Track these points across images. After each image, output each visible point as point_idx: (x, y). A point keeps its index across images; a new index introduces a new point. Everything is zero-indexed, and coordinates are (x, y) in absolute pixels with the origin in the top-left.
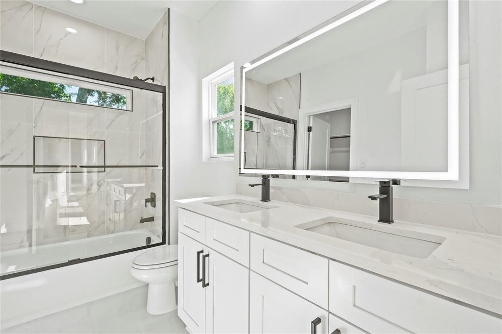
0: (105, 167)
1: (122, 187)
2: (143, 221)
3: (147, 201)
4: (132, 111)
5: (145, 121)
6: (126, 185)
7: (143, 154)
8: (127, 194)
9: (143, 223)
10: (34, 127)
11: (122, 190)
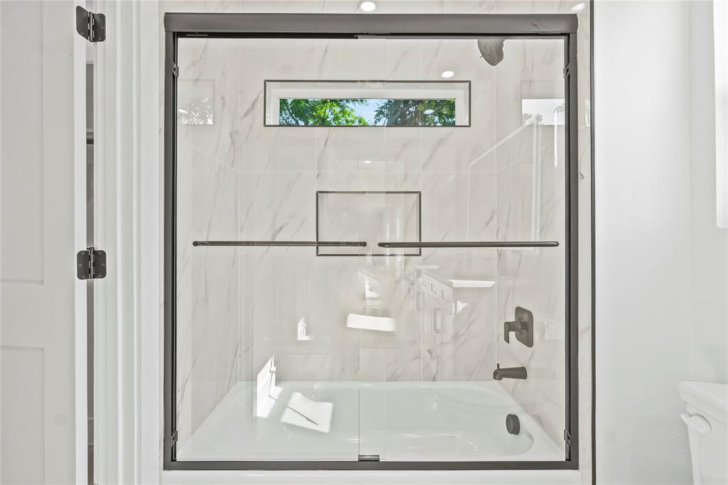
0: (420, 245)
1: (451, 285)
2: (500, 374)
3: (509, 327)
4: (470, 126)
5: (496, 146)
6: (457, 283)
7: (492, 218)
8: (458, 302)
9: (500, 379)
10: (317, 176)
11: (449, 292)
